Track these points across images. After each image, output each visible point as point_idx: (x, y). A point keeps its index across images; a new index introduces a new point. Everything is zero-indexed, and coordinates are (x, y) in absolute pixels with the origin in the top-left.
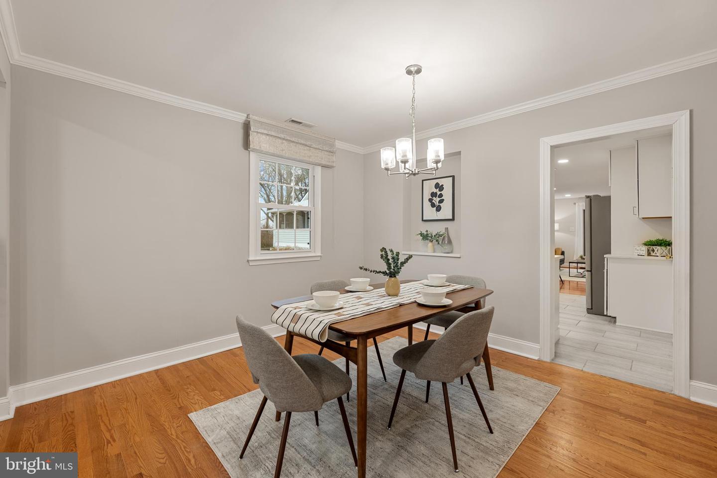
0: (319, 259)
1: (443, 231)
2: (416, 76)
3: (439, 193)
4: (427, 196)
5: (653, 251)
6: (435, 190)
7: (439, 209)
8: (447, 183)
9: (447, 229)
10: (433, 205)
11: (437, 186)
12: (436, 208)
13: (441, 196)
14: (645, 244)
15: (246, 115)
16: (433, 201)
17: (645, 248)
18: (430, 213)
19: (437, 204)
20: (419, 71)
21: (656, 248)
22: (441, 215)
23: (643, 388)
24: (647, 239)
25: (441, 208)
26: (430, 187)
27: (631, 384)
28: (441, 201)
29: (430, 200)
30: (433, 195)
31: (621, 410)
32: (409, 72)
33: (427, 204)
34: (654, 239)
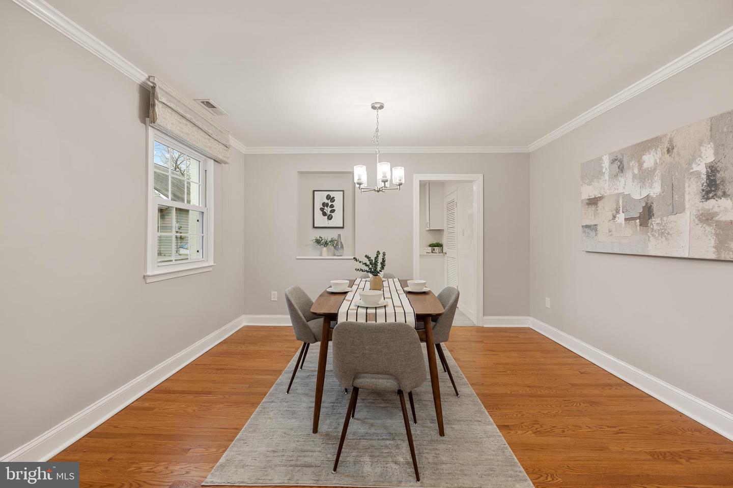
0: (210, 269)
1: (336, 237)
2: (380, 111)
3: (330, 204)
4: (318, 206)
5: (434, 250)
6: (326, 201)
7: (330, 218)
8: (338, 196)
9: (339, 236)
10: (324, 214)
11: (328, 197)
12: (328, 217)
13: (332, 206)
14: (430, 246)
15: (147, 76)
16: (325, 210)
17: (430, 248)
18: (321, 220)
19: (329, 213)
20: (382, 107)
21: (436, 248)
22: (331, 223)
23: (465, 327)
24: (431, 243)
25: (332, 217)
26: (321, 198)
27: (461, 327)
28: (333, 211)
29: (322, 209)
30: (325, 205)
31: (471, 340)
32: (374, 108)
33: (318, 213)
34: (434, 242)
